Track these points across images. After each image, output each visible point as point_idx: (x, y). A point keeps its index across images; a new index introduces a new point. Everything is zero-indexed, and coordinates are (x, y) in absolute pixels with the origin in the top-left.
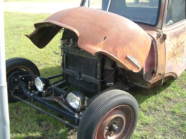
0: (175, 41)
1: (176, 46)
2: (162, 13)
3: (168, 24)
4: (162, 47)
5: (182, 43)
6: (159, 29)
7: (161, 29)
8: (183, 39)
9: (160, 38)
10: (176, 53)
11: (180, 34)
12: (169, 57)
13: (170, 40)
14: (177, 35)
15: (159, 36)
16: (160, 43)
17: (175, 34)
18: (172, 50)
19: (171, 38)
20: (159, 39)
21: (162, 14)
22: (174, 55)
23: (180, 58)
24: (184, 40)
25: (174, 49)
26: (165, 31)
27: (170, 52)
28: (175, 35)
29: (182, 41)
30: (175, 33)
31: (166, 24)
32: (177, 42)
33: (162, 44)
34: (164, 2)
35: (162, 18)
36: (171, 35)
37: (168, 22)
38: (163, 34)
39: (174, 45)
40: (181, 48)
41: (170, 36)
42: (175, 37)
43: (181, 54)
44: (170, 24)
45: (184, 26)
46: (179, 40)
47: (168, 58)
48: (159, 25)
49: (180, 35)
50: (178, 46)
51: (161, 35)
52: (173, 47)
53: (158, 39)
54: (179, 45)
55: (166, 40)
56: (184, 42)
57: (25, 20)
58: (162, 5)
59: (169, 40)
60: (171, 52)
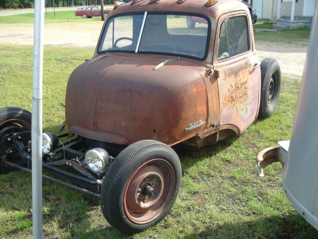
0: (232, 80)
1: (234, 87)
2: (212, 42)
3: (222, 57)
4: (213, 87)
5: (244, 84)
6: (209, 64)
7: (212, 64)
8: (244, 78)
9: (210, 75)
10: (234, 97)
11: (239, 71)
12: (225, 102)
13: (225, 79)
14: (235, 72)
15: (208, 73)
16: (209, 81)
17: (232, 70)
18: (228, 93)
19: (226, 76)
20: (209, 77)
21: (213, 43)
22: (232, 99)
23: (242, 104)
24: (246, 80)
25: (231, 91)
26: (217, 66)
27: (225, 95)
28: (232, 73)
29: (243, 81)
30: (232, 69)
31: (219, 57)
32: (236, 82)
33: (213, 85)
34: (215, 28)
35: (213, 48)
36: (227, 71)
37: (222, 55)
38: (215, 71)
39: (231, 86)
40: (243, 90)
41: (225, 73)
42: (233, 75)
43: (243, 98)
44: (224, 57)
45: (245, 60)
46: (238, 78)
47: (224, 104)
48: (209, 59)
49: (240, 73)
50: (237, 88)
51: (211, 72)
52: (230, 89)
53: (207, 77)
54: (239, 86)
55: (218, 79)
56: (246, 82)
57: (8, 57)
58: (212, 31)
59: (224, 78)
60: (227, 95)
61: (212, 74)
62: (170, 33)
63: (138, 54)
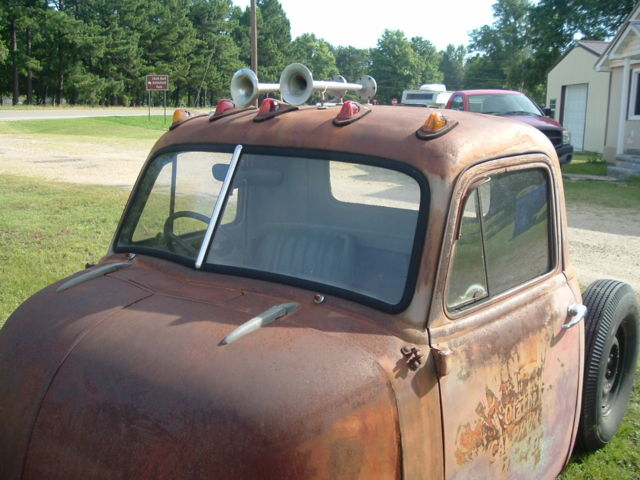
0: (491, 377)
1: (498, 395)
2: (429, 254)
3: (464, 299)
4: (424, 410)
5: (532, 378)
6: (416, 326)
7: (425, 326)
8: (532, 361)
9: (414, 368)
10: (499, 427)
11: (518, 341)
12: (465, 450)
13: (468, 375)
14: (501, 348)
15: (409, 361)
16: (412, 391)
17: (493, 343)
18: (477, 417)
19: (471, 363)
20: (411, 373)
21: (433, 259)
22: (491, 434)
23: (524, 442)
24: (538, 364)
25: (486, 412)
26: (442, 334)
27: (468, 426)
28: (495, 351)
29: (529, 369)
30: (493, 339)
31: (451, 301)
32: (506, 379)
33: (423, 399)
34: (443, 211)
35: (431, 276)
36: (475, 348)
37: (463, 294)
38: (434, 352)
39: (490, 394)
40: (528, 398)
41: (468, 356)
42: (495, 358)
43: (526, 424)
44: (470, 299)
45: (539, 303)
46: (514, 367)
47: (460, 457)
48: (416, 311)
49: (522, 349)
50: (509, 396)
51: (417, 358)
52: (486, 404)
53: (402, 374)
54: (516, 389)
55: (442, 379)
56: (539, 372)
58: (431, 221)
59: (464, 373)
60: (473, 428)
61: (422, 366)
62: (336, 197)
63: (201, 273)
